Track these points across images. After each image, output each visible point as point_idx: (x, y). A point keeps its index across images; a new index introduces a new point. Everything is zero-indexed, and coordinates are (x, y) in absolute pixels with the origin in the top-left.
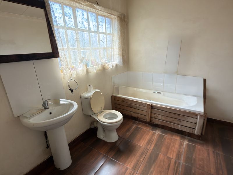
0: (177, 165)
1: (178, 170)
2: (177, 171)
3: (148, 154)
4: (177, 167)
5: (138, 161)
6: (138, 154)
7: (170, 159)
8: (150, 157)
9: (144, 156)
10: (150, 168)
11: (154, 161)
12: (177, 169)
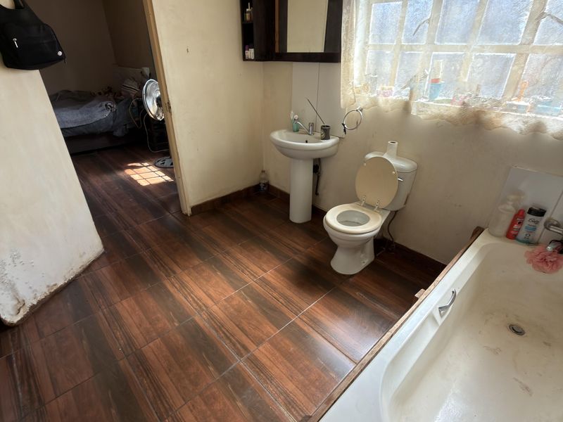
0: (239, 346)
1: (228, 341)
2: (228, 338)
3: (284, 309)
4: (234, 345)
5: (274, 289)
6: (289, 293)
7: (258, 342)
8: (274, 309)
9: (281, 300)
10: (252, 299)
11: (264, 312)
12: (231, 341)
